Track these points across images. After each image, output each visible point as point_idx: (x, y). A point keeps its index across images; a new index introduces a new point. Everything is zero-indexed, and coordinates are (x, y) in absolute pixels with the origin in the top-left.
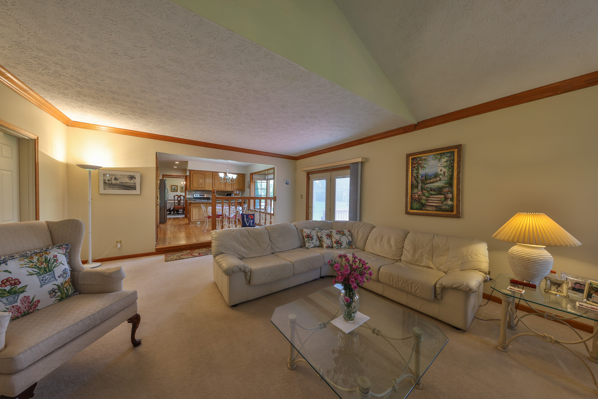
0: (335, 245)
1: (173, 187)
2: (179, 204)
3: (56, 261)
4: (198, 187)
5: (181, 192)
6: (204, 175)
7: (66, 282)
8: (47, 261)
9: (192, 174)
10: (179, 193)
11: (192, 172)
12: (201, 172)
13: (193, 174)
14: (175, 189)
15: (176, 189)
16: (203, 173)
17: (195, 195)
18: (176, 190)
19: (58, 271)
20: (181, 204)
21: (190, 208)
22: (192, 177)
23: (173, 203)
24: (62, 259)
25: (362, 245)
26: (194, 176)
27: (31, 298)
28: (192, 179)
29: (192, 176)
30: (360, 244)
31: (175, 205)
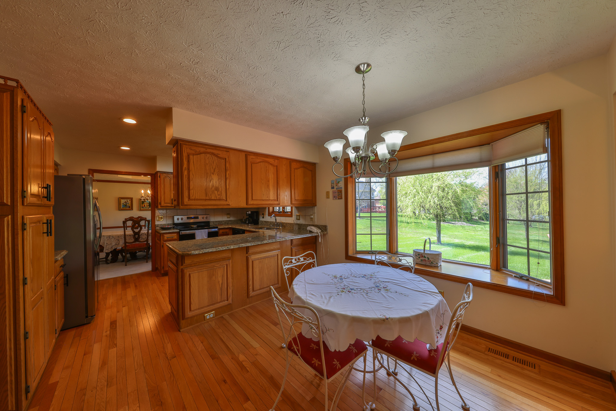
1: (123, 201)
2: (137, 240)
4: (205, 200)
5: (141, 210)
6: (223, 161)
9: (185, 155)
10: (135, 213)
11: (184, 147)
12: (215, 152)
13: (188, 156)
14: (126, 205)
15: (130, 205)
16: (222, 154)
17: (176, 218)
18: (129, 207)
20: (141, 240)
21: (182, 271)
22: (185, 165)
23: (123, 237)
26: (191, 162)
28: (185, 173)
29: (185, 163)
31: (127, 241)
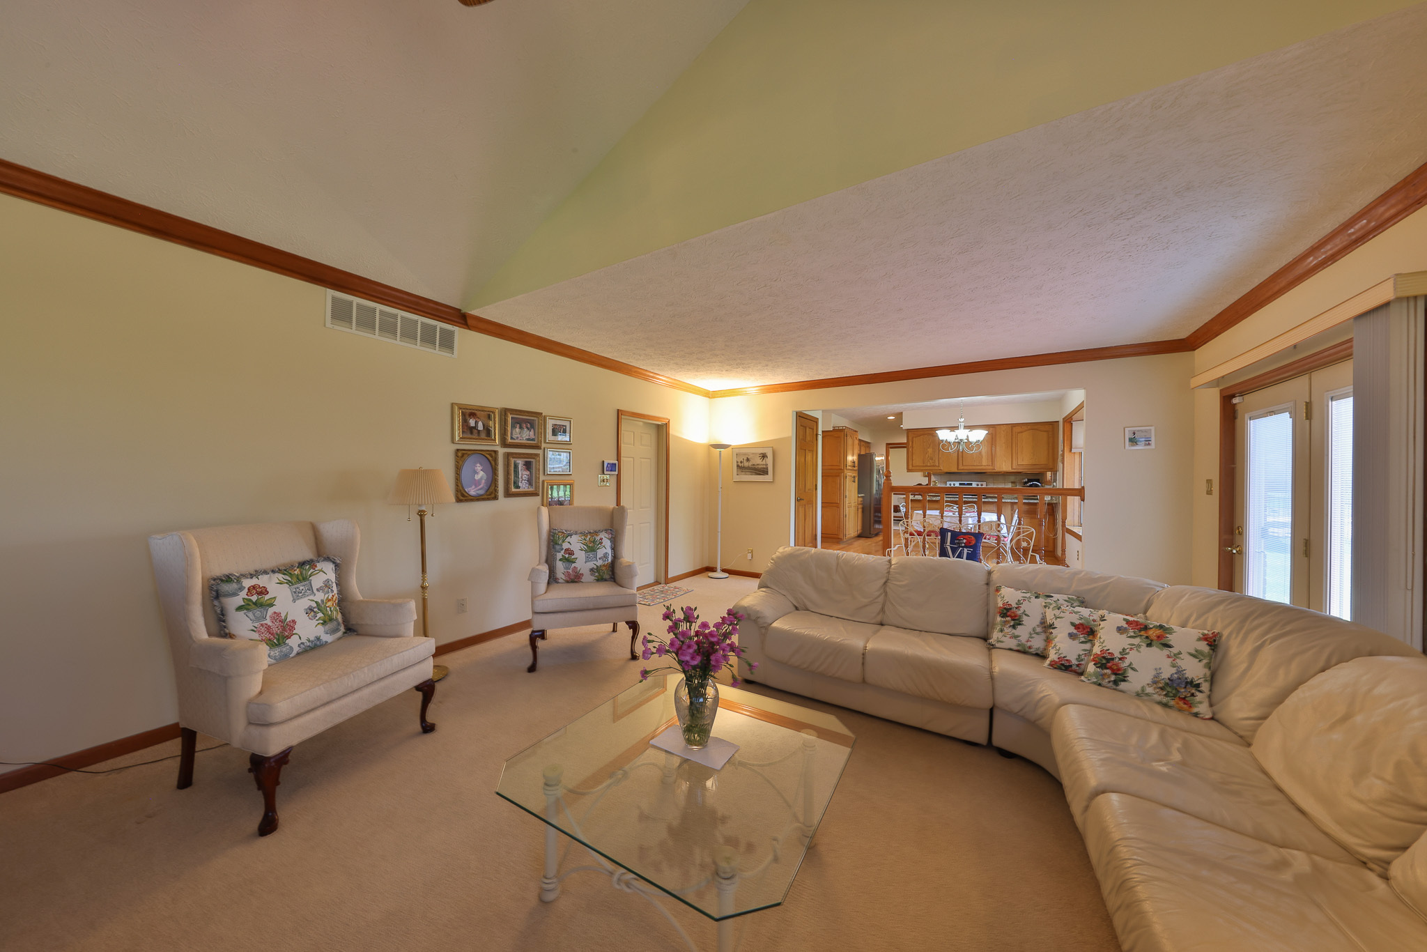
0: (1091, 668)
3: (601, 543)
7: (604, 565)
8: (594, 542)
13: (913, 438)
19: (600, 553)
24: (607, 543)
25: (1245, 715)
27: (578, 569)
30: (1239, 707)
